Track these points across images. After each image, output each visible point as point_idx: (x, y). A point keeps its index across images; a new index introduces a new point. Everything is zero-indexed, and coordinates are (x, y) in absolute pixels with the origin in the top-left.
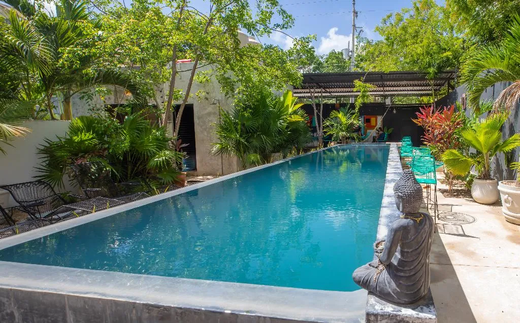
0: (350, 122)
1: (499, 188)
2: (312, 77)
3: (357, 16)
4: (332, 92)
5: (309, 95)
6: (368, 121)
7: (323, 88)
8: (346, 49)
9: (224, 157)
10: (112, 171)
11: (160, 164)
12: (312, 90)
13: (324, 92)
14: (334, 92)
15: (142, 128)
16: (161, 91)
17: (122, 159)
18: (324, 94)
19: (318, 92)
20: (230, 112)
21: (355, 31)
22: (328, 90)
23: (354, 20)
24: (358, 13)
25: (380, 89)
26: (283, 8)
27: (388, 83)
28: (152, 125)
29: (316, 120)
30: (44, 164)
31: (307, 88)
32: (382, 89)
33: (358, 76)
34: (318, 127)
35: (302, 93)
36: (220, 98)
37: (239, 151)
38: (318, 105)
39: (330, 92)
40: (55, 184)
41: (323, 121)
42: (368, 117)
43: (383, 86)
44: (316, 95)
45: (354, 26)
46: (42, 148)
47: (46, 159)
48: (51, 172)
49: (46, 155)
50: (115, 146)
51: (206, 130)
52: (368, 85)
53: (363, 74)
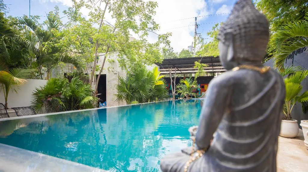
0: (191, 86)
1: (301, 125)
2: (170, 61)
3: (197, 27)
4: (181, 70)
5: (168, 72)
6: (203, 87)
7: (177, 68)
8: (191, 46)
9: (120, 102)
10: (62, 104)
11: (86, 103)
12: (170, 69)
13: (177, 71)
14: (183, 70)
15: (79, 84)
16: (91, 68)
17: (69, 98)
18: (177, 72)
19: (174, 71)
20: (124, 78)
21: (196, 36)
22: (179, 69)
23: (196, 30)
24: (199, 25)
25: (210, 68)
26: (154, 21)
27: (216, 64)
28: (84, 83)
29: (172, 85)
30: (35, 100)
31: (168, 68)
32: (212, 68)
33: (197, 59)
34: (172, 90)
35: (165, 71)
36: (119, 71)
37: (128, 99)
38: (173, 78)
39: (180, 71)
40: (38, 111)
41: (176, 86)
42: (202, 85)
43: (213, 66)
44: (172, 72)
45: (196, 33)
46: (35, 92)
47: (36, 98)
48: (36, 104)
49: (35, 96)
50: (65, 92)
51: (111, 88)
52: (203, 64)
53: (199, 58)
